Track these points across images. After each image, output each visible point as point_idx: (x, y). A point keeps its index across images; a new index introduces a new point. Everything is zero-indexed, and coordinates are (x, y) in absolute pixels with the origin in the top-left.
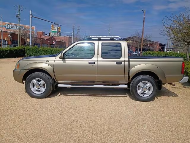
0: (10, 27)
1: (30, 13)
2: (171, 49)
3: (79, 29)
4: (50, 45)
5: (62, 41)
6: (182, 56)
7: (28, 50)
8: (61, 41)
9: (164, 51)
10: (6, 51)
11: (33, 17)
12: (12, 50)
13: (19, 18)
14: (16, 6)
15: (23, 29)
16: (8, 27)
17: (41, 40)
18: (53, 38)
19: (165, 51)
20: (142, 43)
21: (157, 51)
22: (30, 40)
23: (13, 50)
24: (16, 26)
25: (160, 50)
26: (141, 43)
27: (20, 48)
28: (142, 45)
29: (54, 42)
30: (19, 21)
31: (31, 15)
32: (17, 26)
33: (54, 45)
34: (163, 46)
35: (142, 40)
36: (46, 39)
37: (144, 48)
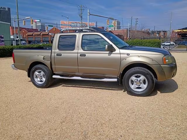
0: (74, 26)
3: (137, 21)
5: (120, 34)
14: (78, 6)
15: (85, 26)
16: (73, 25)
18: (111, 32)
24: (79, 24)
30: (82, 19)
31: (89, 13)
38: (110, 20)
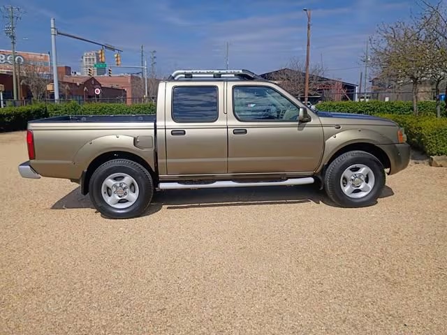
1: (52, 26)
2: (367, 94)
3: (155, 57)
4: (90, 97)
5: (115, 86)
6: (399, 108)
7: (56, 110)
8: (112, 88)
9: (352, 98)
10: (9, 116)
11: (58, 33)
12: (21, 113)
13: (13, 37)
14: (3, 8)
15: (22, 60)
17: (67, 86)
18: (95, 80)
19: (357, 100)
20: (307, 84)
21: (337, 99)
22: (54, 87)
23: (24, 112)
24: (3, 56)
25: (345, 99)
26: (305, 83)
27: (37, 107)
28: (307, 89)
29: (98, 91)
30: (13, 43)
32: (6, 56)
33: (98, 96)
34: (349, 88)
35: (308, 76)
36: (78, 84)
37: (311, 95)
38: (107, 50)
